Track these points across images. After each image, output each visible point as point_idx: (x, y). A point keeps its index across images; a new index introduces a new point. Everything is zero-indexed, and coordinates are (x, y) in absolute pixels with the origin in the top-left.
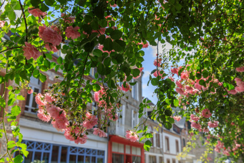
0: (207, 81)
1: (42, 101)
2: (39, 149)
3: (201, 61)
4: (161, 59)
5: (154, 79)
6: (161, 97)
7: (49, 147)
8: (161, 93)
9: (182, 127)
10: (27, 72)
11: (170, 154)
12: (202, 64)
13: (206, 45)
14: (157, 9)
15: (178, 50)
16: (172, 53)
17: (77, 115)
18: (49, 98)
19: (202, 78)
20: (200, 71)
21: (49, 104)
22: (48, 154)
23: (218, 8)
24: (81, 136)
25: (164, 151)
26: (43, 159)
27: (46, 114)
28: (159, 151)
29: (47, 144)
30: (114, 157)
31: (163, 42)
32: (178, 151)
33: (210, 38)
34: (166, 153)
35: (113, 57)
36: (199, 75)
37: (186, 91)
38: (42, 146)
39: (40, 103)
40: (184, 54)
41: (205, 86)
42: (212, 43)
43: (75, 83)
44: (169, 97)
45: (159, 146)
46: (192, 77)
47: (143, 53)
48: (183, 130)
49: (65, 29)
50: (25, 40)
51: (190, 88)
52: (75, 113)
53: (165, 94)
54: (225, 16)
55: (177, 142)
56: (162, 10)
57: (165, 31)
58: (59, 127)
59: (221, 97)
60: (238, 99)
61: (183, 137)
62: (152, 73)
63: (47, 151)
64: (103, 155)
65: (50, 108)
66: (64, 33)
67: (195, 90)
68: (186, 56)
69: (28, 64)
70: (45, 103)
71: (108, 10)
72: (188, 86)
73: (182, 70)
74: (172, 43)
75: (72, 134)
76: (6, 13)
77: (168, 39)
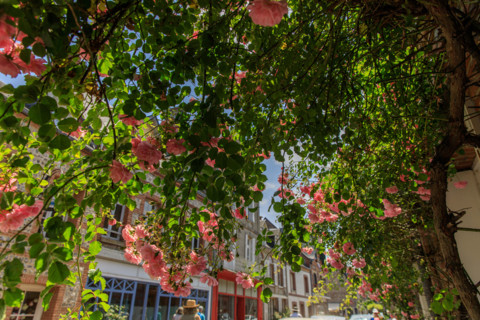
0: (349, 205)
1: (131, 236)
2: (118, 288)
3: (339, 178)
4: (287, 175)
5: (277, 203)
6: (287, 228)
7: (133, 286)
8: (287, 222)
9: (312, 257)
10: (111, 197)
11: (296, 295)
12: (341, 182)
13: (344, 156)
14: (282, 112)
15: (309, 162)
16: (301, 167)
17: (179, 256)
18: (140, 233)
19: (343, 200)
20: (339, 191)
21: (140, 241)
22: (131, 295)
23: (359, 111)
24: (183, 285)
25: (289, 291)
26: (124, 303)
27: (136, 253)
28: (281, 292)
29: (130, 282)
30: (221, 299)
31: (290, 153)
32: (307, 291)
33: (350, 149)
34: (291, 294)
35: (227, 176)
36: (337, 197)
37: (321, 218)
38: (122, 285)
39: (129, 238)
40: (317, 168)
41: (346, 212)
42: (353, 155)
43: (176, 211)
44: (298, 228)
45: (282, 285)
46: (329, 200)
47: (264, 167)
48: (314, 262)
49: (165, 142)
50: (112, 155)
51: (327, 214)
52: (175, 254)
53: (292, 223)
54: (369, 121)
55: (306, 279)
56: (288, 113)
57: (293, 139)
58: (153, 274)
59: (367, 227)
60: (387, 225)
61: (313, 272)
62: (275, 195)
63: (129, 292)
64: (206, 297)
65: (142, 248)
66: (164, 147)
67: (333, 216)
68: (319, 171)
69: (113, 187)
70: (135, 238)
71: (222, 116)
72: (324, 210)
73: (315, 189)
74: (302, 155)
75: (171, 283)
76: (90, 119)
77: (297, 149)
